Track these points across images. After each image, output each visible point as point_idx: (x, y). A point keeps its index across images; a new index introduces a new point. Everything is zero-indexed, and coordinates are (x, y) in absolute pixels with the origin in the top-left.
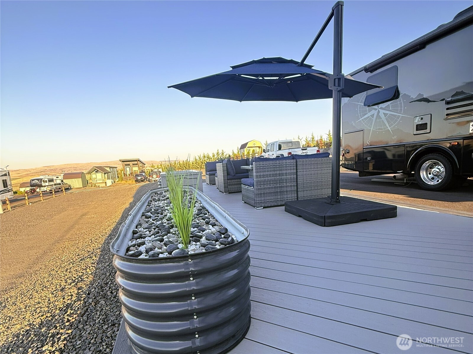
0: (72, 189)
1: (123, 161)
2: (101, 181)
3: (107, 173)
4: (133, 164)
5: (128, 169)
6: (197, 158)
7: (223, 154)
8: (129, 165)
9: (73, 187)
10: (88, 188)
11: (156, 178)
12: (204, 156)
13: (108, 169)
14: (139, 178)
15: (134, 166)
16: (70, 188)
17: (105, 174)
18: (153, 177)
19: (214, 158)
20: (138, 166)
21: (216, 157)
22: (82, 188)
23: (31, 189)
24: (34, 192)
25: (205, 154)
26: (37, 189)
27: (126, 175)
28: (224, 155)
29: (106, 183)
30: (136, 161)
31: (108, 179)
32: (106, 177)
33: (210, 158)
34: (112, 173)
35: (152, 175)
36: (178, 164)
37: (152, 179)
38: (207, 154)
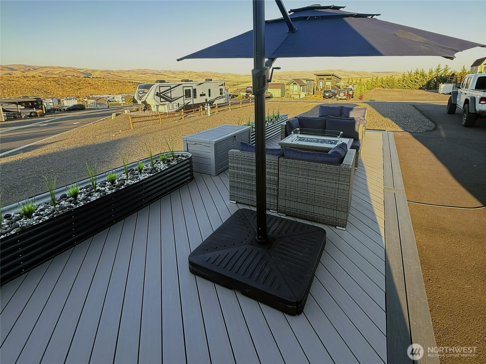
0: (273, 97)
1: (318, 75)
2: (296, 93)
3: (302, 85)
4: (327, 79)
5: (321, 83)
6: (407, 75)
7: (446, 70)
8: (323, 79)
9: (274, 96)
10: (284, 98)
11: (343, 96)
12: (417, 72)
13: (305, 82)
14: (327, 94)
15: (327, 80)
16: (271, 96)
17: (301, 86)
18: (340, 94)
19: (431, 75)
20: (331, 81)
21: (433, 74)
22: (279, 97)
23: (246, 94)
24: (248, 97)
25: (419, 69)
26: (250, 94)
27: (318, 90)
28: (447, 72)
29: (300, 95)
30: (330, 75)
31: (302, 92)
32: (302, 89)
33: (424, 75)
34: (308, 86)
35: (340, 93)
36: (381, 80)
37: (339, 97)
38: (422, 71)
